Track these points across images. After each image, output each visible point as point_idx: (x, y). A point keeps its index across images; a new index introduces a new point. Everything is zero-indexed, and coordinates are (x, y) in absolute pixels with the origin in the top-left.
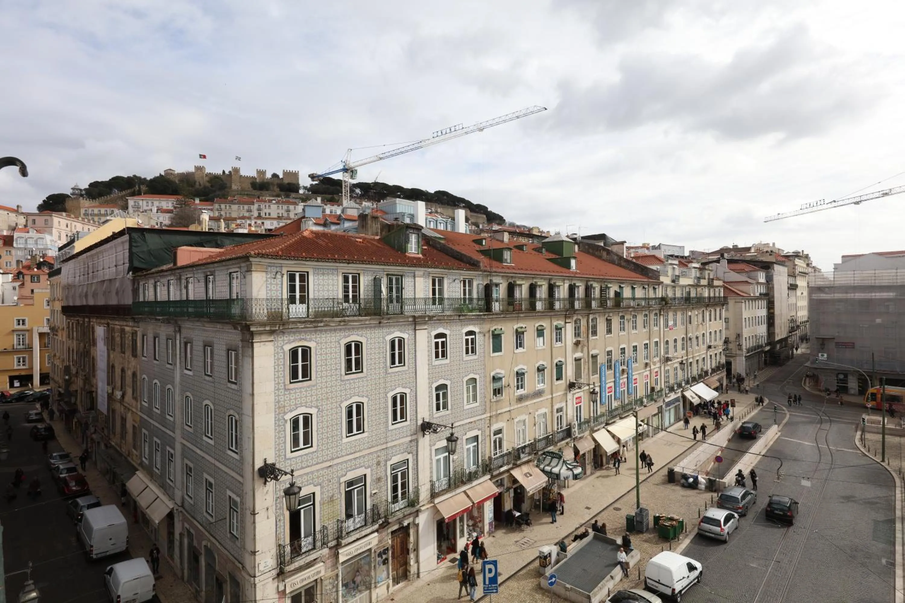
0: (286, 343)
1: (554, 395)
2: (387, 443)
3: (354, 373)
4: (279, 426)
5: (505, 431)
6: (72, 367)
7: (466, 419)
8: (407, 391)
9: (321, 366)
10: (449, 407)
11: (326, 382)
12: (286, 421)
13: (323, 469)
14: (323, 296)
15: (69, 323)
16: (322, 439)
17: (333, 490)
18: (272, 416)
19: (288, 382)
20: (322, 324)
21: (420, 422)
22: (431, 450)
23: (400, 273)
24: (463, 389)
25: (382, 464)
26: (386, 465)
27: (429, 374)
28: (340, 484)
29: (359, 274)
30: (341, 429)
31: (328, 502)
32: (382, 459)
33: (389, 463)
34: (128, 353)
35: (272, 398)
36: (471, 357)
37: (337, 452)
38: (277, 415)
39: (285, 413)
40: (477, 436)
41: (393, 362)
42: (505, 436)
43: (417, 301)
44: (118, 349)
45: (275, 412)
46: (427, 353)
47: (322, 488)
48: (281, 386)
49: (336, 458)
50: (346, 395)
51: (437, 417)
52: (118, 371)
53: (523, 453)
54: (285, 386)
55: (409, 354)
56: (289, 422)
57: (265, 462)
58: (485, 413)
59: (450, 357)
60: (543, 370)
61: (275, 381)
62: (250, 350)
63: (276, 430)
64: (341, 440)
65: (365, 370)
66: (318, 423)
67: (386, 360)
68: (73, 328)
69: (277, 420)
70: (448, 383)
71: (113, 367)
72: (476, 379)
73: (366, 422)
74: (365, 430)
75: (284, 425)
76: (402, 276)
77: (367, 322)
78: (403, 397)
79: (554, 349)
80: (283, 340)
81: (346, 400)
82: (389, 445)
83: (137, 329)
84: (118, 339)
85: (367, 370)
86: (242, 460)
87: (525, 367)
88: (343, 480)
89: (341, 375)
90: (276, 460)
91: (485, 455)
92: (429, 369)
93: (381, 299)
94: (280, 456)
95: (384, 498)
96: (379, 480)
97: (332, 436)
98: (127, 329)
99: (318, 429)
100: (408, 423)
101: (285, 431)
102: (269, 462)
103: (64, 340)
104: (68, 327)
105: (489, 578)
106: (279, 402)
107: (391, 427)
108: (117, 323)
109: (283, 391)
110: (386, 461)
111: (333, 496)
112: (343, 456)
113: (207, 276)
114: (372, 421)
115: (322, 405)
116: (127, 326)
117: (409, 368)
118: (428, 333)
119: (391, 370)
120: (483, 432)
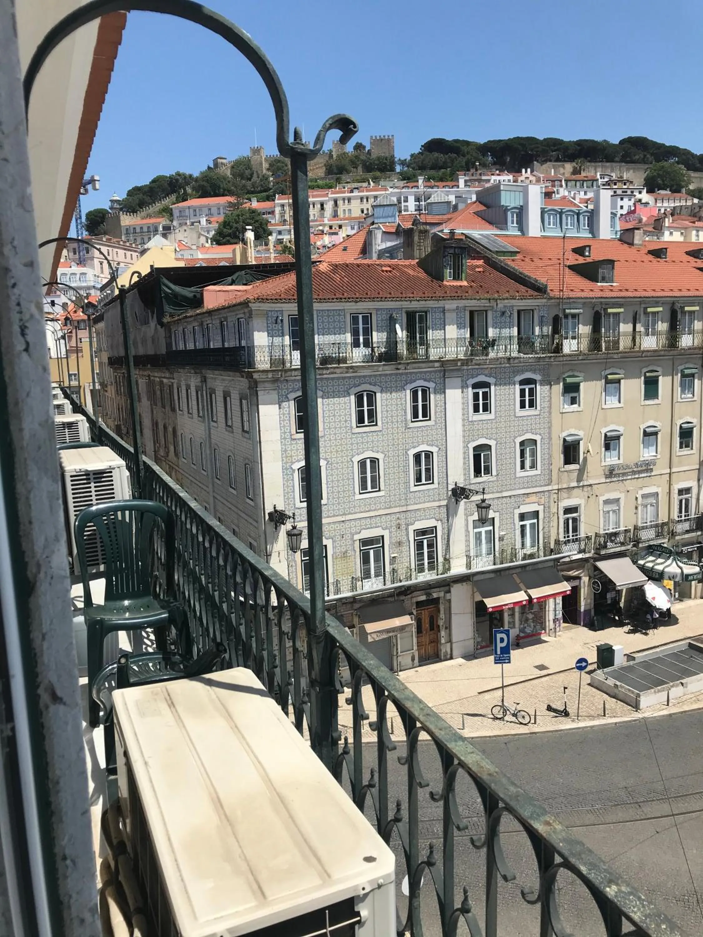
0: (291, 392)
1: (674, 470)
2: (407, 505)
3: (366, 426)
4: (287, 474)
5: (582, 509)
6: (122, 427)
7: (519, 489)
8: (434, 449)
9: (329, 416)
10: (494, 473)
11: (335, 434)
12: (294, 471)
13: (334, 523)
14: (329, 340)
15: (116, 376)
16: (333, 492)
17: (346, 545)
18: (279, 465)
19: (294, 431)
20: (328, 372)
21: (451, 487)
22: (467, 520)
23: (423, 309)
24: (515, 452)
25: (403, 527)
26: (407, 529)
27: (464, 431)
28: (354, 541)
29: (371, 314)
30: (354, 484)
31: (341, 557)
32: (403, 522)
33: (411, 529)
34: (168, 408)
35: (278, 447)
36: (528, 412)
37: (349, 508)
38: (284, 463)
39: (293, 463)
40: (538, 512)
41: (415, 415)
42: (583, 516)
43: (448, 342)
44: (159, 404)
45: (283, 460)
46: (461, 406)
47: (334, 542)
48: (288, 435)
49: (349, 514)
50: (358, 449)
51: (475, 482)
52: (161, 427)
53: (612, 541)
54: (291, 435)
55: (436, 406)
56: (297, 472)
57: (275, 508)
58: (549, 485)
59: (496, 412)
60: (656, 434)
61: (281, 430)
62: (255, 398)
63: (284, 478)
64: (354, 496)
65: (379, 423)
66: (327, 476)
67: (405, 412)
68: (120, 382)
69: (284, 469)
70: (492, 443)
71: (157, 424)
72: (536, 441)
73: (382, 480)
74: (382, 488)
75: (292, 475)
76: (426, 312)
77: (381, 369)
78: (429, 455)
79: (676, 406)
80: (287, 389)
81: (358, 454)
82: (410, 508)
83: (173, 381)
84: (158, 393)
85: (382, 423)
86: (256, 507)
87: (621, 429)
88: (357, 537)
89: (351, 427)
90: (285, 508)
91: (549, 537)
92: (464, 425)
93: (396, 341)
94: (289, 504)
95: (407, 564)
96: (400, 544)
97: (344, 491)
98: (165, 381)
99: (327, 482)
100: (435, 485)
101: (293, 480)
102: (279, 508)
103: (114, 396)
104: (116, 382)
105: (501, 648)
106: (286, 451)
107: (413, 489)
108: (156, 374)
109: (289, 440)
110: (407, 525)
111: (346, 552)
112: (356, 513)
113: (222, 322)
114: (389, 479)
115: (331, 458)
116: (164, 378)
117: (436, 423)
118: (462, 381)
119: (412, 425)
120: (547, 508)
